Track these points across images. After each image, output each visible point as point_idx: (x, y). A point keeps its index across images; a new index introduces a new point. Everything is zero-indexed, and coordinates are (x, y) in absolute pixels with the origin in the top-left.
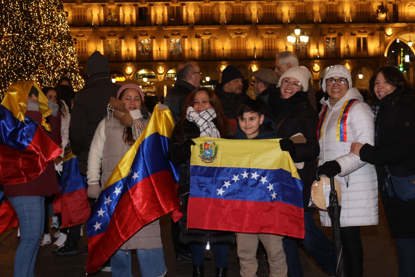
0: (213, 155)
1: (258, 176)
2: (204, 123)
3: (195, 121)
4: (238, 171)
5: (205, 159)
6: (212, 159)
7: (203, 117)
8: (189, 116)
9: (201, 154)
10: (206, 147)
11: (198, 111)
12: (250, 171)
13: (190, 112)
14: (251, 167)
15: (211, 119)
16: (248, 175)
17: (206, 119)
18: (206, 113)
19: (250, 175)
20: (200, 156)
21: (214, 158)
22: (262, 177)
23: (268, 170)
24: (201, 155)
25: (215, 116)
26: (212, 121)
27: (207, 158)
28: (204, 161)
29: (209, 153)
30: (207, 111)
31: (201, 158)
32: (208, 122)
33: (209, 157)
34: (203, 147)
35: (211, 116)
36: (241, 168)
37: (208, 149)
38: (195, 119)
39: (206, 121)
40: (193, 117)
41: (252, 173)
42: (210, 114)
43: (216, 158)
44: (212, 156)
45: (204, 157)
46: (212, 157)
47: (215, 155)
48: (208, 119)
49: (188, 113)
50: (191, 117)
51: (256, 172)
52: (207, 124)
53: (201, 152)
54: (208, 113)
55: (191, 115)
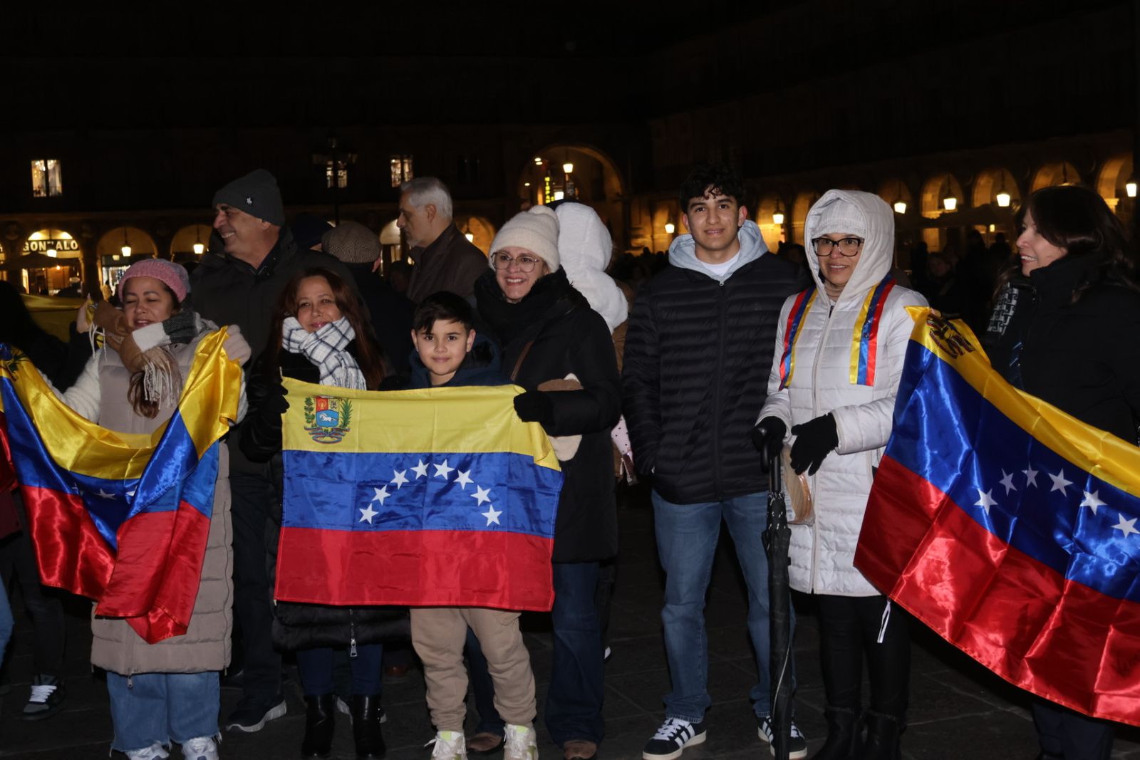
0: (340, 423)
1: (451, 469)
2: (329, 354)
3: (305, 351)
4: (404, 461)
5: (320, 434)
6: (339, 434)
7: (327, 340)
8: (289, 340)
9: (308, 422)
10: (322, 406)
11: (313, 327)
12: (430, 459)
13: (291, 331)
14: (433, 451)
15: (345, 343)
16: (427, 470)
17: (334, 345)
18: (332, 330)
19: (431, 470)
20: (306, 429)
21: (344, 432)
22: (460, 473)
23: (473, 454)
24: (309, 426)
25: (351, 335)
26: (347, 349)
27: (326, 431)
28: (318, 439)
29: (330, 419)
30: (333, 326)
31: (310, 432)
32: (338, 351)
33: (330, 429)
34: (314, 406)
35: (344, 336)
36: (410, 454)
37: (326, 409)
38: (306, 345)
39: (334, 349)
40: (300, 343)
41: (435, 465)
42: (341, 332)
43: (346, 430)
44: (338, 427)
45: (318, 429)
46: (337, 429)
47: (345, 423)
48: (337, 344)
49: (285, 333)
50: (294, 341)
51: (446, 462)
52: (336, 357)
53: (309, 418)
54: (336, 329)
55: (293, 337)
